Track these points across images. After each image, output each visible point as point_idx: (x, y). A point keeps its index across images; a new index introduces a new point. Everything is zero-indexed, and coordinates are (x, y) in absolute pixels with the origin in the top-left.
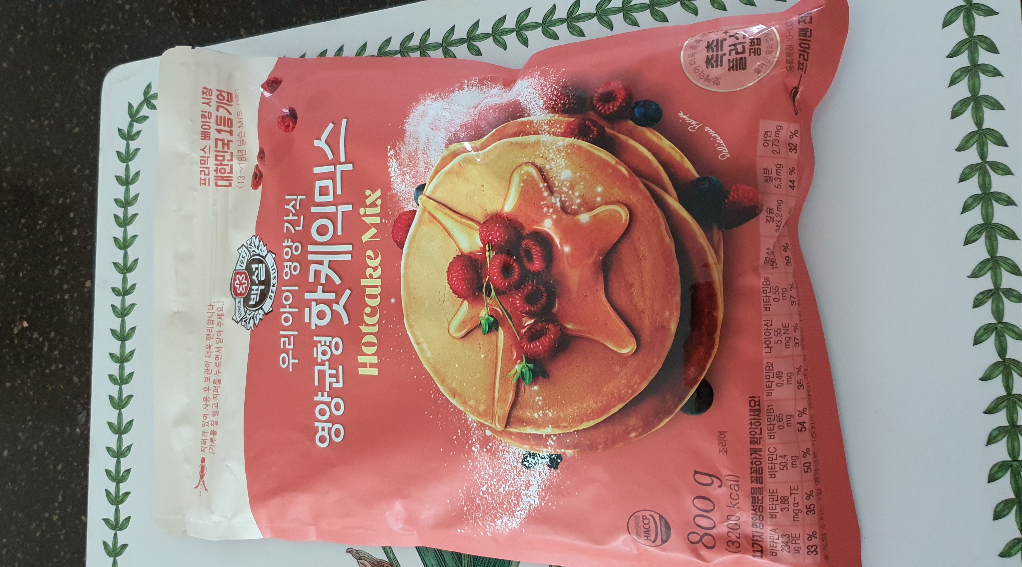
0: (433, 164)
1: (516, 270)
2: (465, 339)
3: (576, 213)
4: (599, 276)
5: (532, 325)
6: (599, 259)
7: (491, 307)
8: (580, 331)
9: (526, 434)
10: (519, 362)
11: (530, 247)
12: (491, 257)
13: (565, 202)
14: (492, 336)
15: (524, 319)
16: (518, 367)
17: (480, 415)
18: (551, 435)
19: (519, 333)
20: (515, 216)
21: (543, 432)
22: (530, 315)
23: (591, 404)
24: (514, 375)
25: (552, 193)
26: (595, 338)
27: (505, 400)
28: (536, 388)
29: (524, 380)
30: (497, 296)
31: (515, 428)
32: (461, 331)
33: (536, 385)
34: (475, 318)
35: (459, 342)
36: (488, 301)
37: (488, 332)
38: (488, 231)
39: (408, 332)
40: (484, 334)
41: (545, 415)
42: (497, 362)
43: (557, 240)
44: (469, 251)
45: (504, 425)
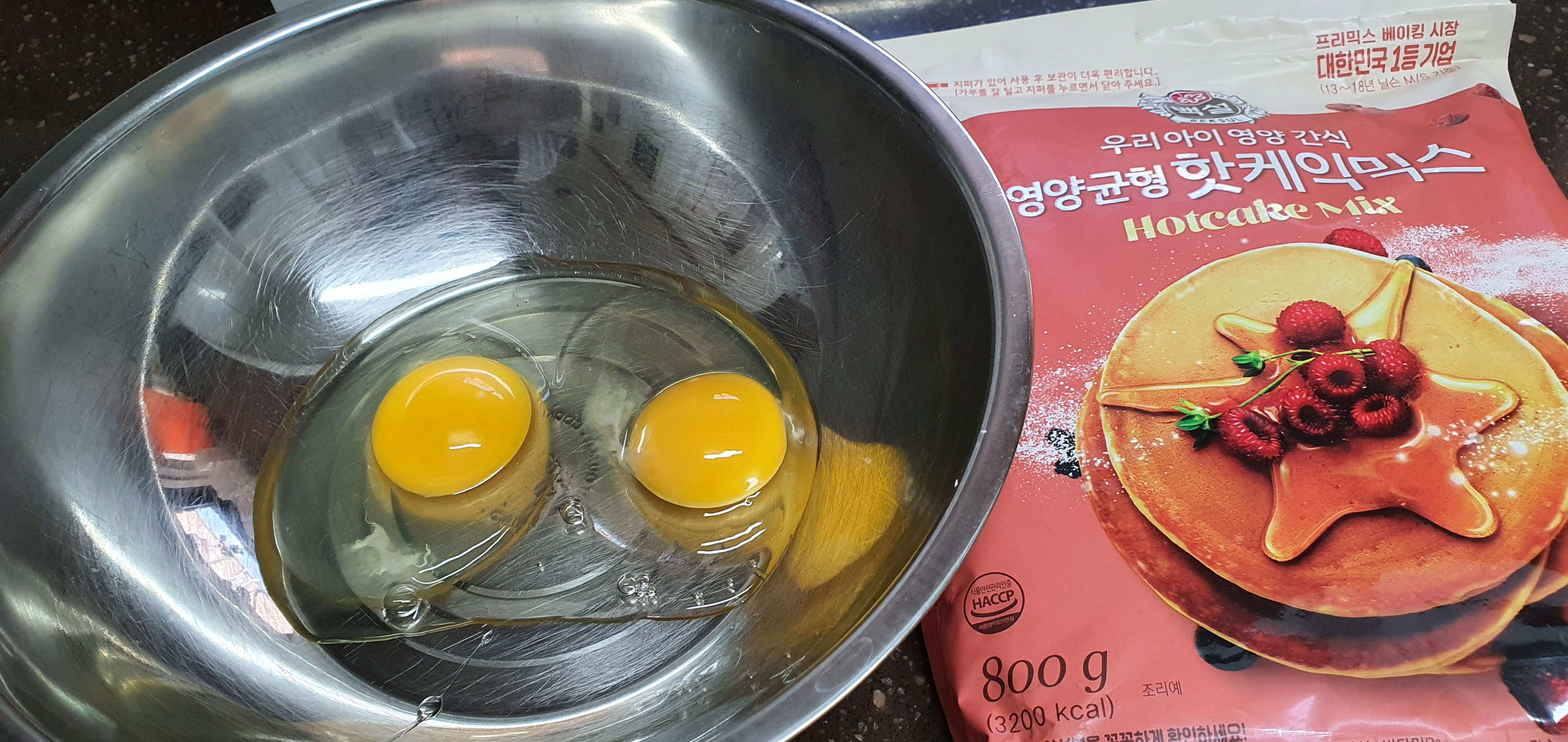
0: (1464, 283)
1: (1345, 391)
2: (1218, 337)
3: (1461, 465)
4: (1374, 505)
5: (1268, 420)
6: (1401, 502)
7: (1277, 363)
8: (1280, 483)
9: (1102, 430)
10: (1208, 410)
11: (1388, 408)
12: (1355, 356)
13: (1475, 451)
14: (1235, 371)
15: (1274, 408)
16: (1198, 410)
17: (1112, 373)
18: (1110, 461)
19: (1251, 403)
20: (1428, 388)
21: (1111, 451)
22: (1284, 417)
23: (1175, 509)
24: (1186, 407)
25: (1482, 432)
26: (1277, 505)
27: (1144, 401)
28: (1176, 436)
29: (1183, 420)
30: (1297, 368)
31: (1106, 417)
32: (1229, 329)
33: (1180, 435)
34: (1253, 344)
35: (1210, 329)
36: (1285, 358)
37: (1238, 364)
38: (1392, 352)
39: (1204, 267)
40: (1232, 359)
41: (1138, 452)
42: (1198, 382)
43: (1411, 443)
44: (1353, 326)
45: (1107, 403)
